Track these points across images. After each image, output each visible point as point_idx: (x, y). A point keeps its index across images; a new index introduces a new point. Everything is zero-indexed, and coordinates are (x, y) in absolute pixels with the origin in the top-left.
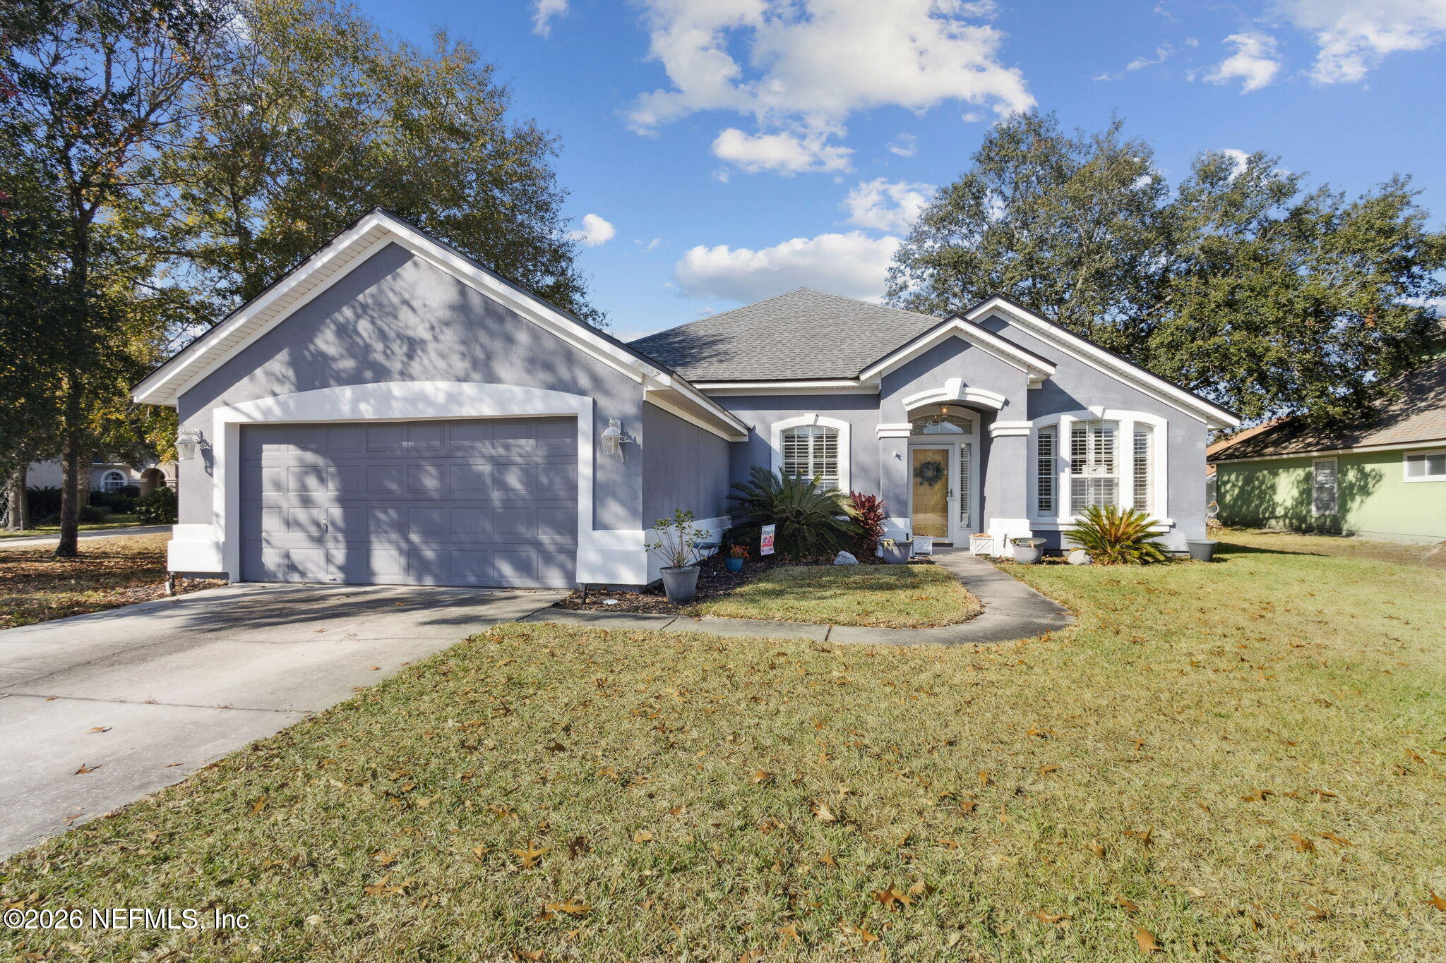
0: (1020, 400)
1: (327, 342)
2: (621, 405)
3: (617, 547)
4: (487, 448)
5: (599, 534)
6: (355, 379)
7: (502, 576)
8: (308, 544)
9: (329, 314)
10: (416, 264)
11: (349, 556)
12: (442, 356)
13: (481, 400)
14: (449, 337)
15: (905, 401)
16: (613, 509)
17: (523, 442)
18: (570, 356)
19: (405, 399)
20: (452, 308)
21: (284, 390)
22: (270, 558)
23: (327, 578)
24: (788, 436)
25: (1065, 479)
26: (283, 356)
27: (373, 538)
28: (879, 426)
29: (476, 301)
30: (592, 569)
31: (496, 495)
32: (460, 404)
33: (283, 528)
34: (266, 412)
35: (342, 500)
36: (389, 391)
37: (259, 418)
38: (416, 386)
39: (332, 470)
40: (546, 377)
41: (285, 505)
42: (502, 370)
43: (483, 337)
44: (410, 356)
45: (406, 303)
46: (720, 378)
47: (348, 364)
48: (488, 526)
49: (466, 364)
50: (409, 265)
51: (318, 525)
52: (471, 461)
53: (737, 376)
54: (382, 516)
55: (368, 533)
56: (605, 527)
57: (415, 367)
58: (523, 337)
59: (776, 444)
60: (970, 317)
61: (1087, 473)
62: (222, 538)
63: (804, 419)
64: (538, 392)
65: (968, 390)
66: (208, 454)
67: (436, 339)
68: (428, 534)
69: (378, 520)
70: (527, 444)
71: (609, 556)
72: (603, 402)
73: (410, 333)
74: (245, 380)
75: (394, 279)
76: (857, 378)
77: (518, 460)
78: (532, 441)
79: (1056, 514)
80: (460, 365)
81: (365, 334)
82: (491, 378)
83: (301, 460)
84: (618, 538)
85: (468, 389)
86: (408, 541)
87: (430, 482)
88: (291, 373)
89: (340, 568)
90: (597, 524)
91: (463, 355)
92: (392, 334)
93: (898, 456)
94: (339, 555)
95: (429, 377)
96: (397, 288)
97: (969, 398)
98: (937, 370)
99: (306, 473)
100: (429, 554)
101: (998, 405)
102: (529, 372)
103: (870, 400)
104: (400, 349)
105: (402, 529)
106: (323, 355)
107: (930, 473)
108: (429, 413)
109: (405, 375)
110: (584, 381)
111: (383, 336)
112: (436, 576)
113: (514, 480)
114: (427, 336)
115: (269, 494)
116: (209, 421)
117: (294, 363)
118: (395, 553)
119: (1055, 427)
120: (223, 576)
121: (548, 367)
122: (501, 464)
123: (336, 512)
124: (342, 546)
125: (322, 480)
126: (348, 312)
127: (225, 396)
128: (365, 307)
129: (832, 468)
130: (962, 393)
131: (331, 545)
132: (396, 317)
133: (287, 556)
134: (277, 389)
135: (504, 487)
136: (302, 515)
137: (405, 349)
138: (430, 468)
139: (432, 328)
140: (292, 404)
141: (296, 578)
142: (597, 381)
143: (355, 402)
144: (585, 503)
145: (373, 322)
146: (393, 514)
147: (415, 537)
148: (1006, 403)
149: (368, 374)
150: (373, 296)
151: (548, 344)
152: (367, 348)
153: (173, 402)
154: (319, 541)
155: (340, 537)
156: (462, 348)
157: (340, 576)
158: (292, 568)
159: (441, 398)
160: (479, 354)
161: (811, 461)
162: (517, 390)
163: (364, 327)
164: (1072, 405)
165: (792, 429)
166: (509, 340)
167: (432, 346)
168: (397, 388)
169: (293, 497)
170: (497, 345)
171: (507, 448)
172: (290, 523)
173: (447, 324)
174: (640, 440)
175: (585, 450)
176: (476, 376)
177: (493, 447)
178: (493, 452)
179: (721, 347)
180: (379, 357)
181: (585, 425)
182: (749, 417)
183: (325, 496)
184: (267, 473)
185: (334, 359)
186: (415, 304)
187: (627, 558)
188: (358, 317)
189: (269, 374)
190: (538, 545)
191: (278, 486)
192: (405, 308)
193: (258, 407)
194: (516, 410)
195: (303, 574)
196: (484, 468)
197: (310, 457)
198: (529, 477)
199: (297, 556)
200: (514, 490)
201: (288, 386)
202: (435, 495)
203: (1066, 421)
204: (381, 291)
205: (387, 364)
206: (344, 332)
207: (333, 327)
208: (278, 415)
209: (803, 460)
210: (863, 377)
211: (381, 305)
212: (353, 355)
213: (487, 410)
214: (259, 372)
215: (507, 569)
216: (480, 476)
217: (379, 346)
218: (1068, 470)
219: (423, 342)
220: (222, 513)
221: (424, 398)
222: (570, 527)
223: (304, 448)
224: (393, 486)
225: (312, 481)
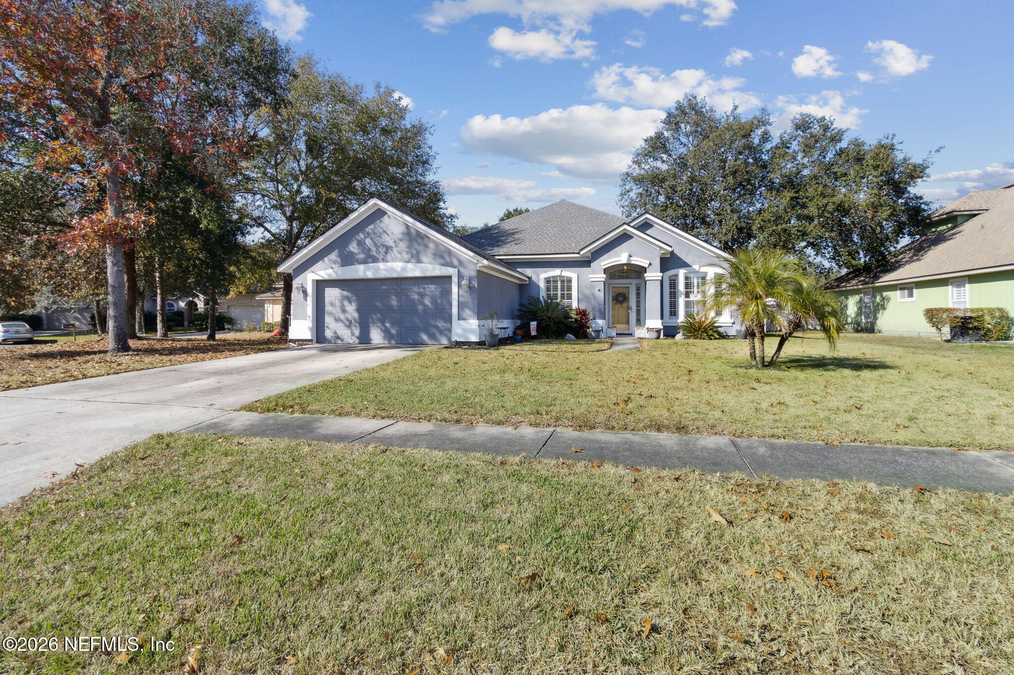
0: (657, 263)
1: (353, 247)
2: (470, 271)
3: (468, 327)
4: (416, 289)
5: (461, 322)
6: (364, 262)
7: (423, 340)
8: (345, 328)
9: (354, 236)
10: (389, 217)
11: (361, 333)
12: (400, 253)
13: (415, 270)
14: (403, 245)
15: (602, 264)
16: (467, 312)
17: (430, 286)
18: (450, 253)
19: (385, 270)
20: (403, 234)
21: (336, 267)
22: (328, 334)
23: (351, 342)
24: (548, 281)
25: (681, 301)
26: (336, 253)
27: (371, 325)
28: (590, 276)
29: (413, 231)
30: (459, 336)
31: (420, 308)
32: (407, 272)
33: (334, 321)
34: (330, 275)
35: (358, 310)
36: (379, 267)
37: (327, 277)
38: (389, 264)
39: (355, 298)
40: (441, 261)
41: (335, 312)
42: (424, 258)
43: (416, 246)
44: (386, 253)
45: (385, 232)
46: (514, 253)
47: (362, 256)
48: (416, 320)
49: (409, 256)
50: (386, 217)
51: (348, 320)
52: (410, 294)
53: (523, 252)
54: (374, 316)
55: (368, 323)
56: (464, 319)
57: (389, 257)
58: (432, 245)
59: (542, 285)
60: (632, 224)
61: (692, 298)
62: (311, 326)
63: (556, 272)
64: (437, 267)
65: (632, 258)
66: (305, 292)
67: (397, 246)
68: (393, 324)
69: (373, 318)
70: (432, 287)
71: (465, 330)
72: (462, 270)
73: (387, 244)
74: (321, 262)
75: (380, 222)
76: (579, 253)
77: (429, 293)
78: (434, 286)
79: (678, 318)
80: (406, 256)
81: (368, 244)
82: (419, 261)
83: (341, 294)
84: (469, 323)
85: (410, 265)
86: (385, 327)
87: (394, 303)
88: (339, 260)
89: (357, 338)
90: (460, 318)
91: (408, 252)
92: (379, 244)
93: (599, 290)
94: (357, 332)
95: (394, 260)
96: (381, 226)
97: (633, 262)
98: (617, 249)
99: (344, 299)
100: (394, 332)
101: (646, 266)
102: (434, 259)
103: (586, 263)
104: (382, 250)
105: (383, 322)
106: (352, 252)
107: (620, 299)
108: (395, 275)
109: (384, 260)
110: (455, 262)
111: (376, 245)
112: (396, 340)
113: (427, 302)
114: (393, 245)
115: (328, 308)
116: (306, 279)
117: (340, 256)
118: (379, 331)
119: (677, 275)
120: (311, 341)
121: (442, 257)
122: (422, 295)
123: (356, 315)
124: (358, 328)
125: (350, 302)
126: (362, 236)
127: (312, 269)
128: (368, 233)
129: (570, 297)
130: (629, 260)
131: (354, 328)
132: (381, 238)
133: (336, 333)
134: (333, 266)
135: (424, 305)
136: (342, 316)
137: (384, 250)
138: (393, 297)
139: (395, 242)
140: (339, 272)
141: (339, 342)
142: (461, 263)
143: (365, 271)
144: (455, 310)
145: (372, 239)
146: (379, 316)
147: (388, 325)
148: (650, 264)
149: (370, 260)
150: (371, 229)
151: (442, 248)
152: (369, 250)
153: (291, 271)
154: (349, 327)
155: (357, 325)
156: (407, 250)
157: (357, 341)
158: (338, 338)
159: (399, 269)
160: (414, 252)
161: (559, 293)
162: (429, 266)
163: (368, 241)
164: (685, 265)
165: (550, 278)
166: (426, 246)
167: (395, 249)
168: (381, 265)
169: (338, 309)
170: (421, 248)
171: (424, 289)
172: (337, 320)
173: (401, 240)
174: (476, 285)
175: (455, 289)
176: (413, 260)
177: (419, 288)
178: (418, 290)
179: (517, 236)
180: (375, 253)
181: (455, 279)
182: (529, 272)
183: (351, 308)
184: (327, 300)
185: (356, 254)
186: (388, 232)
187: (472, 331)
188: (366, 237)
189: (330, 260)
190: (437, 327)
191: (332, 305)
192: (385, 234)
193: (326, 273)
194: (429, 274)
195: (342, 340)
196: (416, 297)
197: (345, 293)
198: (434, 300)
199: (340, 333)
200: (427, 305)
201: (337, 265)
202: (395, 307)
203: (682, 273)
204: (375, 227)
205: (377, 256)
206: (361, 243)
207: (356, 241)
208: (334, 276)
209: (555, 293)
210: (582, 253)
211: (375, 233)
212: (364, 253)
213: (417, 274)
214: (326, 259)
215: (425, 337)
216: (414, 300)
217: (374, 249)
218: (683, 296)
219: (392, 247)
220: (311, 316)
221: (392, 269)
222: (449, 319)
223: (342, 290)
224: (379, 304)
225: (346, 303)
